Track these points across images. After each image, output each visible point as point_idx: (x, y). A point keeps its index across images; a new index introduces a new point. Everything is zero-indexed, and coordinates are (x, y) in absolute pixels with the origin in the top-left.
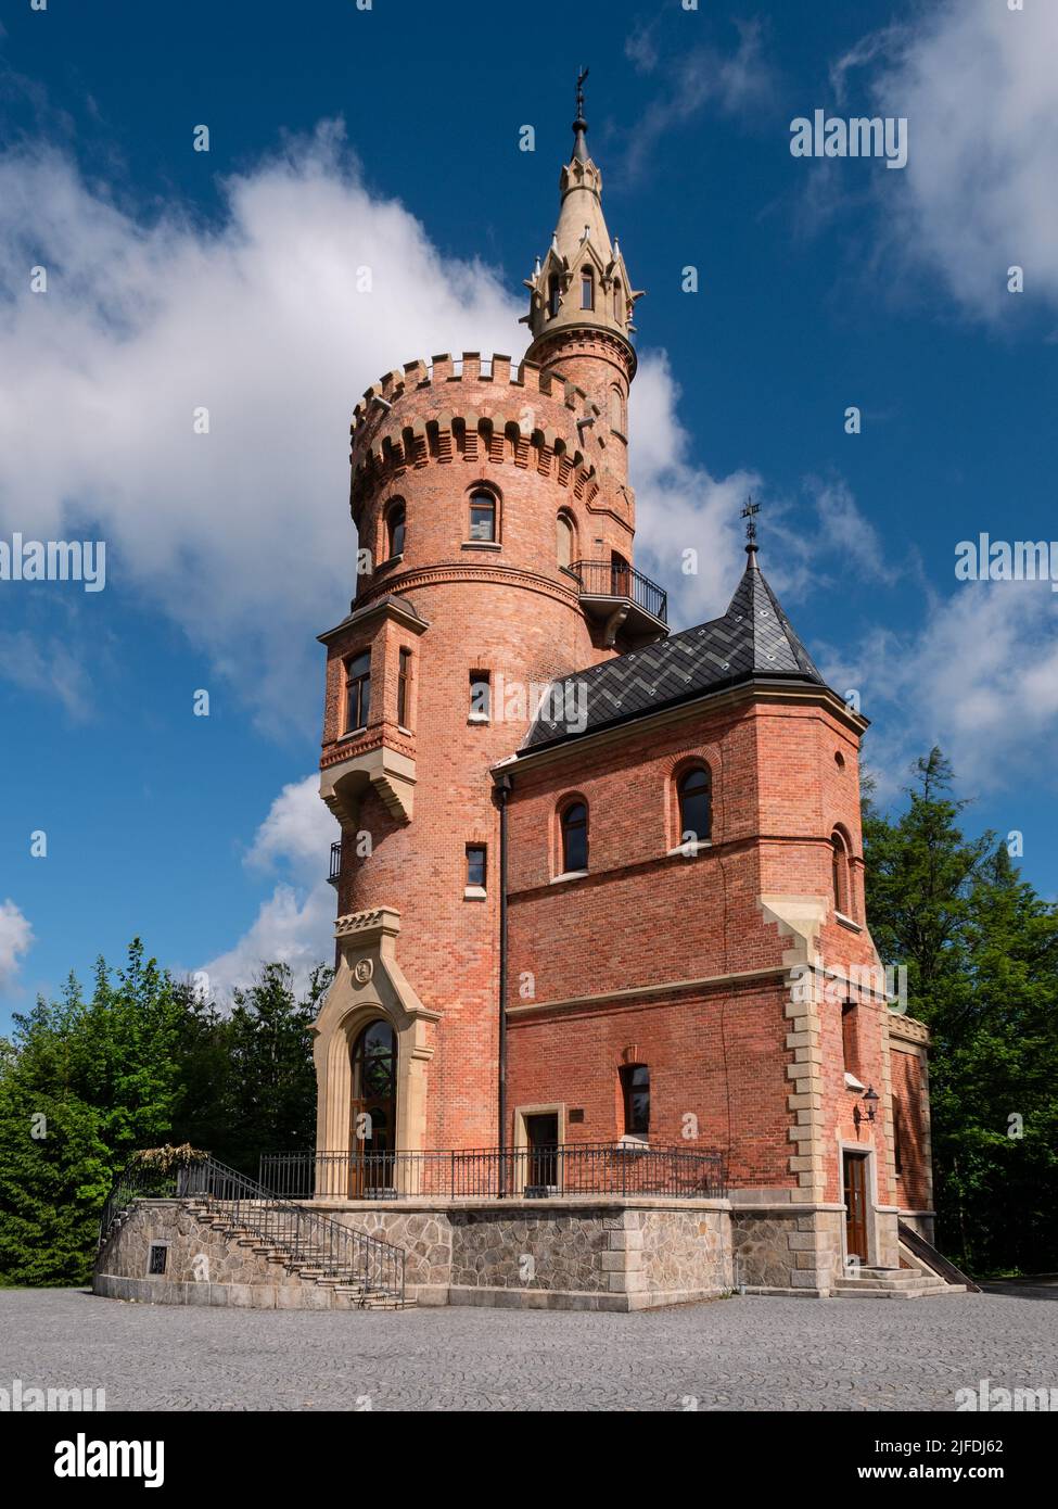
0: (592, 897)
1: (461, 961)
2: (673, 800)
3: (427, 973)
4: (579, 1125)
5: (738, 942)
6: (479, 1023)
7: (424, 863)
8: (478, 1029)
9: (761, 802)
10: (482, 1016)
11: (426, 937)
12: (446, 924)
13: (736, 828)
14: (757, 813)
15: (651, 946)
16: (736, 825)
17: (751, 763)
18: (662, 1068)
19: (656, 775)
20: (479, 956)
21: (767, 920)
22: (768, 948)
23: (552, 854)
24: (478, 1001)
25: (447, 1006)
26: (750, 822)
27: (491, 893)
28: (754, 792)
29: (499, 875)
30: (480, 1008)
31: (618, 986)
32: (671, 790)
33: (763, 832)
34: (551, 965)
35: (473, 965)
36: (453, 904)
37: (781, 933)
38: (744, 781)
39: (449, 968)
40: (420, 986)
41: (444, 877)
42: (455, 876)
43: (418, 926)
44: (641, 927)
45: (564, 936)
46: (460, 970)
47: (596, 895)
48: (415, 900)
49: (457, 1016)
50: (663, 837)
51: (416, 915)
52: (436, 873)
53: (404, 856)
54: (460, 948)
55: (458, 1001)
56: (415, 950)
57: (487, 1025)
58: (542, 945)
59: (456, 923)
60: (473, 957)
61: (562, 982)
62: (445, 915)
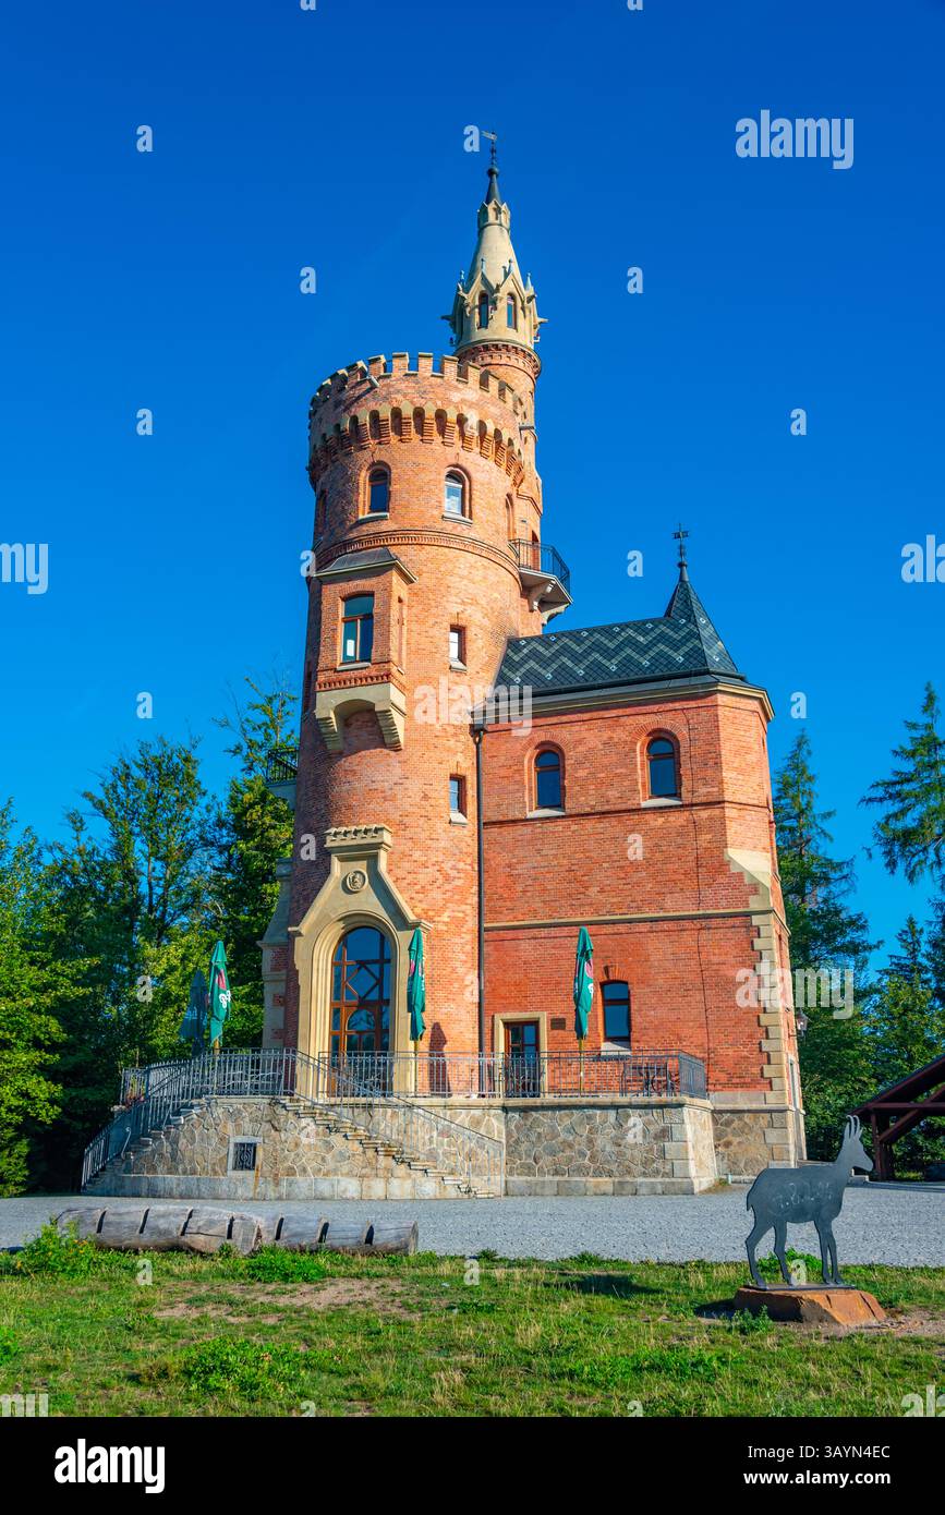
0: (570, 833)
1: (447, 879)
2: (642, 761)
3: (419, 887)
4: (561, 1032)
5: (709, 886)
6: (463, 935)
7: (415, 787)
8: (462, 941)
9: (724, 774)
10: (464, 930)
11: (417, 855)
12: (434, 844)
13: (703, 793)
14: (722, 782)
15: (628, 881)
16: (703, 790)
17: (714, 741)
18: (642, 986)
19: (629, 739)
20: (462, 875)
21: (734, 870)
22: (736, 892)
23: (527, 792)
24: (461, 915)
25: (436, 919)
26: (716, 789)
27: (469, 821)
28: (718, 764)
29: (476, 804)
30: (464, 921)
31: (597, 912)
32: (642, 753)
33: (726, 799)
34: (529, 888)
35: (459, 883)
36: (441, 826)
37: (746, 881)
38: (710, 755)
39: (438, 884)
40: (412, 898)
41: (432, 802)
42: (442, 801)
43: (410, 844)
44: (617, 864)
45: (542, 864)
46: (447, 887)
47: (574, 832)
48: (406, 820)
49: (445, 928)
50: (635, 791)
51: (408, 833)
52: (426, 797)
53: (396, 779)
54: (447, 866)
55: (446, 914)
56: (407, 865)
57: (468, 937)
58: (520, 869)
59: (442, 844)
60: (457, 875)
61: (541, 905)
62: (434, 836)
